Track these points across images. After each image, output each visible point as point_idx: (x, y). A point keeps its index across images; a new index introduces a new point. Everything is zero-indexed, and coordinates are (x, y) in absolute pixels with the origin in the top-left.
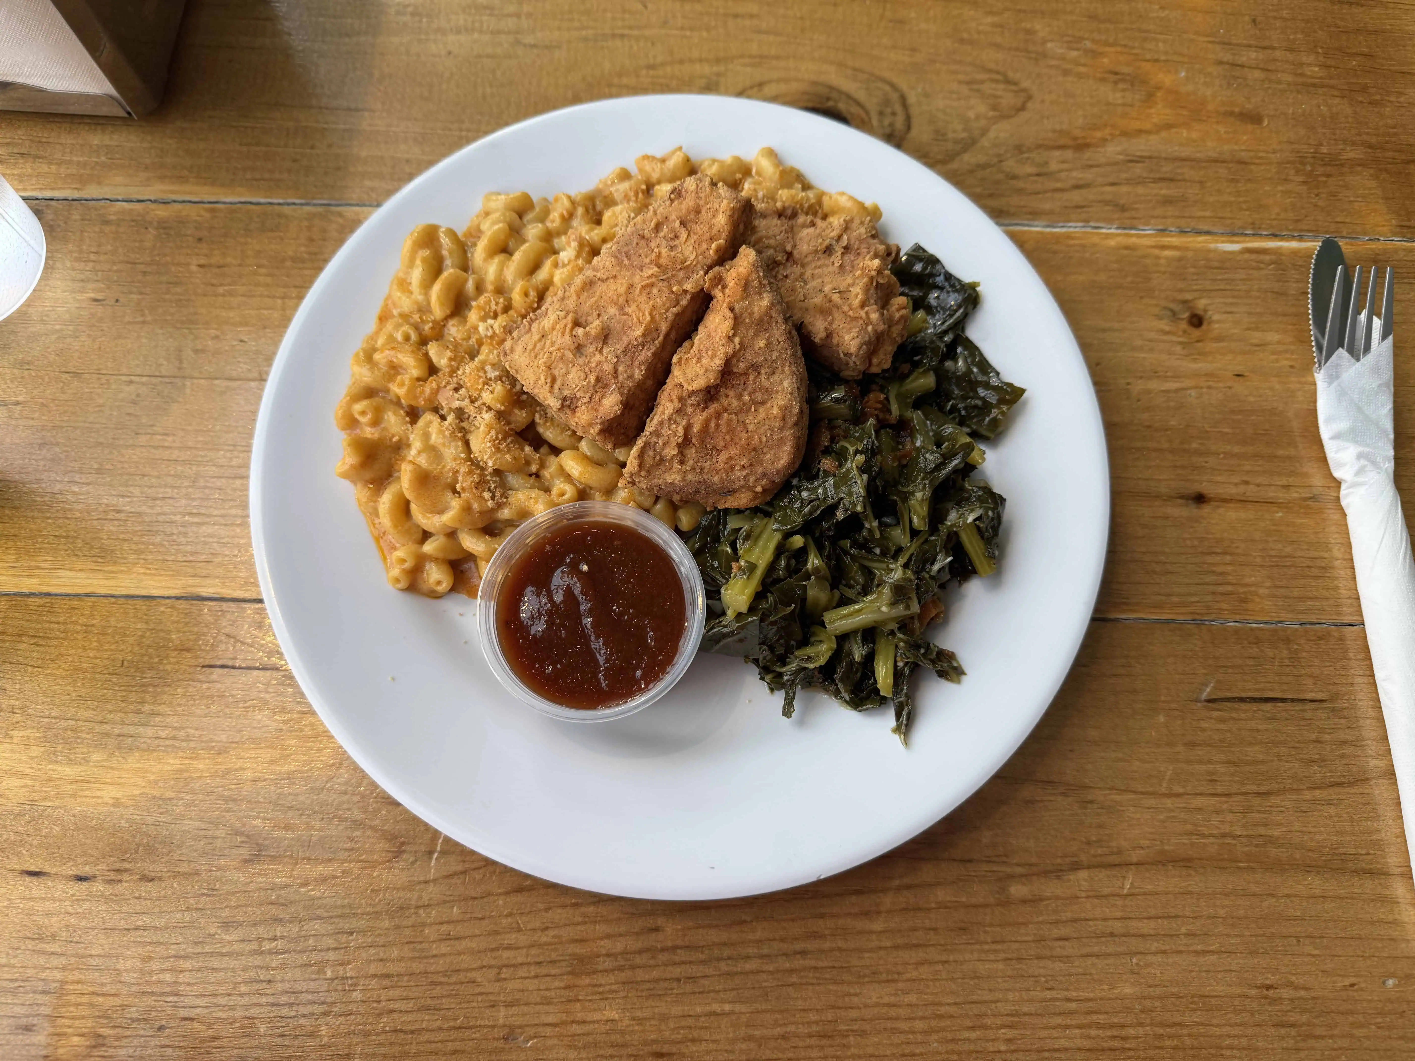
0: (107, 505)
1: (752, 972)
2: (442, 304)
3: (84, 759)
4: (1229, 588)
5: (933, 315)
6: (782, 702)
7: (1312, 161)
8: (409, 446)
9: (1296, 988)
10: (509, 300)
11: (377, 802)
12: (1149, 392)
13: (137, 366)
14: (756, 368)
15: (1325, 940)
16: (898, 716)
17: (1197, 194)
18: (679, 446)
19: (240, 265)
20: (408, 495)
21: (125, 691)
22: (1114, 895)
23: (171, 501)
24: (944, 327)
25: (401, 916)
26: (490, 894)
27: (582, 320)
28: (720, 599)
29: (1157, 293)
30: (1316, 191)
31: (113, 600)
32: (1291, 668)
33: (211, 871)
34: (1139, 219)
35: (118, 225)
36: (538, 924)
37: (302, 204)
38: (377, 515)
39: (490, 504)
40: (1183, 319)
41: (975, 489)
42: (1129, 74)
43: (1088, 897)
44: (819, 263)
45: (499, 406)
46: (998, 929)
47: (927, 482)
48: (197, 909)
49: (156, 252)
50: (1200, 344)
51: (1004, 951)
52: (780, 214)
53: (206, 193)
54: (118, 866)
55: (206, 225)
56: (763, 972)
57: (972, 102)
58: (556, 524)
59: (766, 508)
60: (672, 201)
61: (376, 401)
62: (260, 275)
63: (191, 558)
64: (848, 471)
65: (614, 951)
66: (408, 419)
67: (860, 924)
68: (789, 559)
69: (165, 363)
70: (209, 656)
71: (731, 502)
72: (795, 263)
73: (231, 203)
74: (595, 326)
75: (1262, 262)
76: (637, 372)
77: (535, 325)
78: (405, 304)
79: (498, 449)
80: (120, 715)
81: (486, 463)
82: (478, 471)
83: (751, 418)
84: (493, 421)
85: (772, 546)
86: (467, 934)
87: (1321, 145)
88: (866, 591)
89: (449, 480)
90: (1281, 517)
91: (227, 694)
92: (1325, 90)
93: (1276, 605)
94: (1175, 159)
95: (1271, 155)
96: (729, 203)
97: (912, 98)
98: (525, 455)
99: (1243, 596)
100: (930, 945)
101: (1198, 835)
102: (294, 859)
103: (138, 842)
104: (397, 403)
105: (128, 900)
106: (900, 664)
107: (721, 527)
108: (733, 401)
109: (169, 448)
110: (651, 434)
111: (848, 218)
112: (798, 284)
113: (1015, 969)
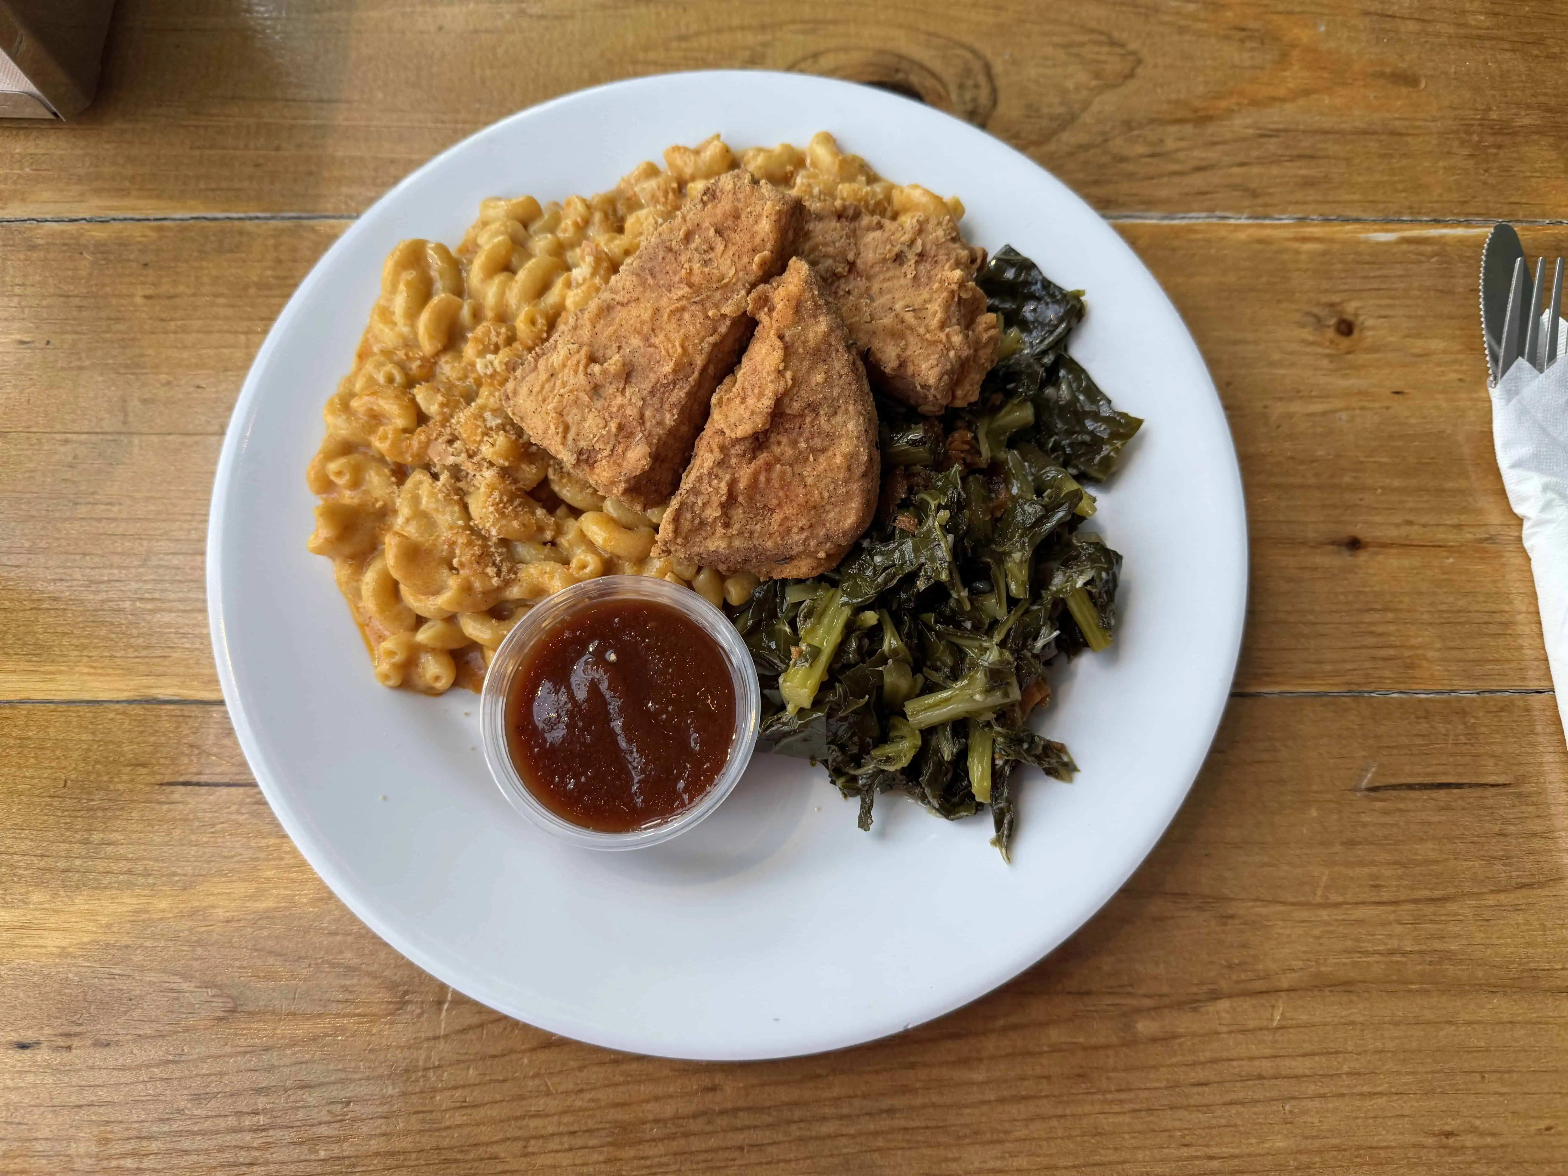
0: (42, 592)
1: (829, 1136)
2: (431, 337)
3: (23, 901)
4: (1392, 652)
5: (1030, 332)
6: (857, 811)
7: (1479, 129)
8: (395, 512)
9: (1482, 1134)
10: (513, 330)
12: (1290, 416)
13: (73, 421)
14: (813, 408)
15: (1515, 1075)
16: (999, 825)
17: (1343, 174)
18: (722, 506)
19: (194, 295)
20: (396, 575)
21: (70, 816)
22: (1261, 1029)
23: (117, 584)
24: (1043, 346)
25: (407, 1080)
26: (512, 1051)
27: (600, 354)
28: (778, 688)
29: (1297, 295)
30: (1485, 166)
31: (52, 706)
32: (1468, 747)
33: (178, 1032)
34: (1275, 205)
35: (48, 251)
36: (571, 1086)
37: (266, 218)
38: (360, 598)
39: (495, 581)
40: (1329, 326)
41: (1085, 546)
42: (1258, 30)
44: (888, 275)
45: (502, 461)
46: (1123, 1074)
47: (1026, 540)
48: (162, 1079)
50: (1350, 357)
51: (1131, 1101)
52: (840, 215)
53: (150, 208)
54: (67, 1029)
55: (153, 247)
56: (843, 1135)
57: (1071, 69)
58: (574, 605)
59: (832, 575)
60: (705, 204)
61: (355, 458)
62: (219, 306)
63: (144, 653)
64: (930, 531)
65: (663, 1116)
66: (393, 479)
67: (959, 1074)
68: (860, 640)
69: (108, 416)
70: (169, 771)
71: (789, 572)
72: (859, 275)
73: (182, 220)
74: (614, 362)
75: (1422, 254)
76: (668, 416)
77: (542, 362)
78: (388, 337)
79: (502, 514)
80: (63, 846)
81: (489, 531)
82: (480, 542)
83: (809, 469)
84: (496, 480)
85: (839, 624)
86: (486, 1100)
87: (1490, 109)
88: (955, 675)
89: (444, 554)
90: (1452, 563)
91: (191, 816)
92: (1493, 42)
93: (1448, 671)
94: (1316, 132)
95: (1428, 124)
96: (774, 205)
97: (998, 68)
98: (537, 520)
99: (1408, 661)
100: (1041, 1097)
101: (1360, 952)
102: (277, 1015)
103: (89, 999)
104: (381, 459)
105: (80, 1070)
106: (999, 762)
107: (778, 600)
108: (787, 449)
109: (114, 520)
110: (688, 492)
111: (922, 219)
112: (864, 301)
113: (1144, 1122)
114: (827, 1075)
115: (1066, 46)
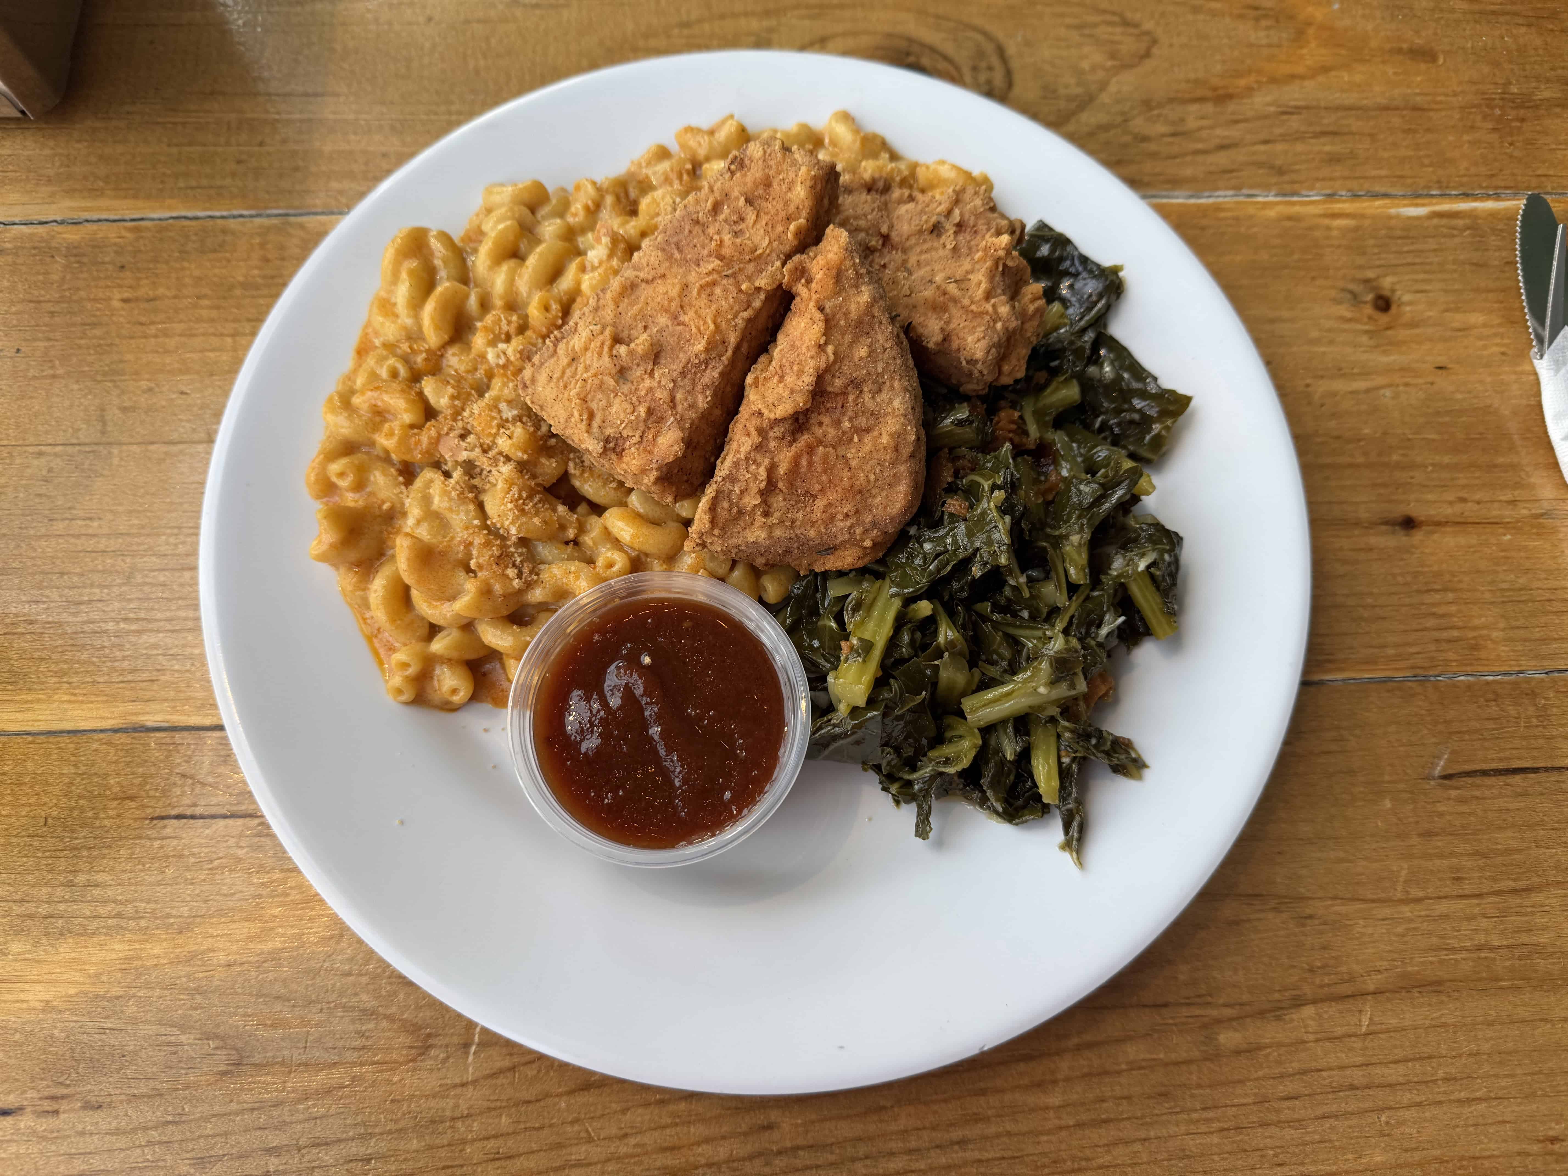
0: (17, 615)
2: (437, 328)
4: (1455, 633)
6: (913, 819)
7: (1501, 103)
8: (404, 514)
10: (525, 318)
11: (391, 984)
12: (1334, 394)
13: (48, 432)
14: (856, 384)
16: (1067, 827)
17: (1368, 149)
18: (761, 493)
19: (176, 297)
20: (408, 579)
21: (51, 857)
22: (1350, 1036)
23: (99, 605)
24: (1083, 324)
25: (433, 1133)
26: (547, 1095)
27: (624, 335)
28: (826, 689)
29: (1331, 272)
30: (1509, 139)
31: (30, 738)
32: (1540, 729)
33: (177, 1090)
34: (1301, 182)
35: (16, 255)
36: (614, 1131)
37: (251, 216)
38: (368, 607)
39: (516, 583)
40: (1365, 303)
41: (1145, 527)
42: (1271, 9)
43: (1317, 1040)
44: (926, 246)
45: (520, 454)
46: (1208, 1091)
47: (1085, 521)
48: (161, 1143)
49: (65, 286)
50: (1389, 332)
51: (1218, 1120)
52: (870, 188)
53: (126, 208)
54: (54, 1091)
55: (130, 248)
56: (912, 1171)
57: (1086, 50)
58: (606, 605)
59: (876, 567)
60: (733, 173)
61: (359, 458)
62: (202, 307)
63: (130, 677)
64: (984, 513)
65: (716, 1159)
66: (401, 479)
67: (1033, 1099)
68: (912, 632)
69: (84, 426)
70: (160, 804)
71: (832, 563)
72: (893, 247)
73: (160, 220)
74: (641, 342)
75: (1454, 228)
76: (700, 398)
77: (561, 346)
78: (390, 331)
79: (522, 511)
80: (45, 890)
81: (508, 531)
82: (498, 542)
83: (853, 451)
84: (514, 475)
85: (890, 617)
86: (521, 1150)
87: (1510, 83)
88: (1013, 669)
89: (460, 556)
90: (1510, 540)
91: (186, 853)
92: (1508, 17)
93: (1514, 651)
94: (1338, 108)
95: (1450, 99)
96: (809, 171)
97: (1011, 49)
98: (559, 517)
99: (1473, 642)
100: (1124, 1119)
101: (1446, 949)
102: (286, 1067)
103: (77, 1056)
104: (386, 458)
105: (69, 1136)
106: (1066, 760)
107: (819, 596)
108: (829, 430)
109: (94, 535)
110: (724, 479)
111: (957, 188)
112: (901, 275)
113: (1234, 1142)
114: (892, 1107)
115: (1079, 27)
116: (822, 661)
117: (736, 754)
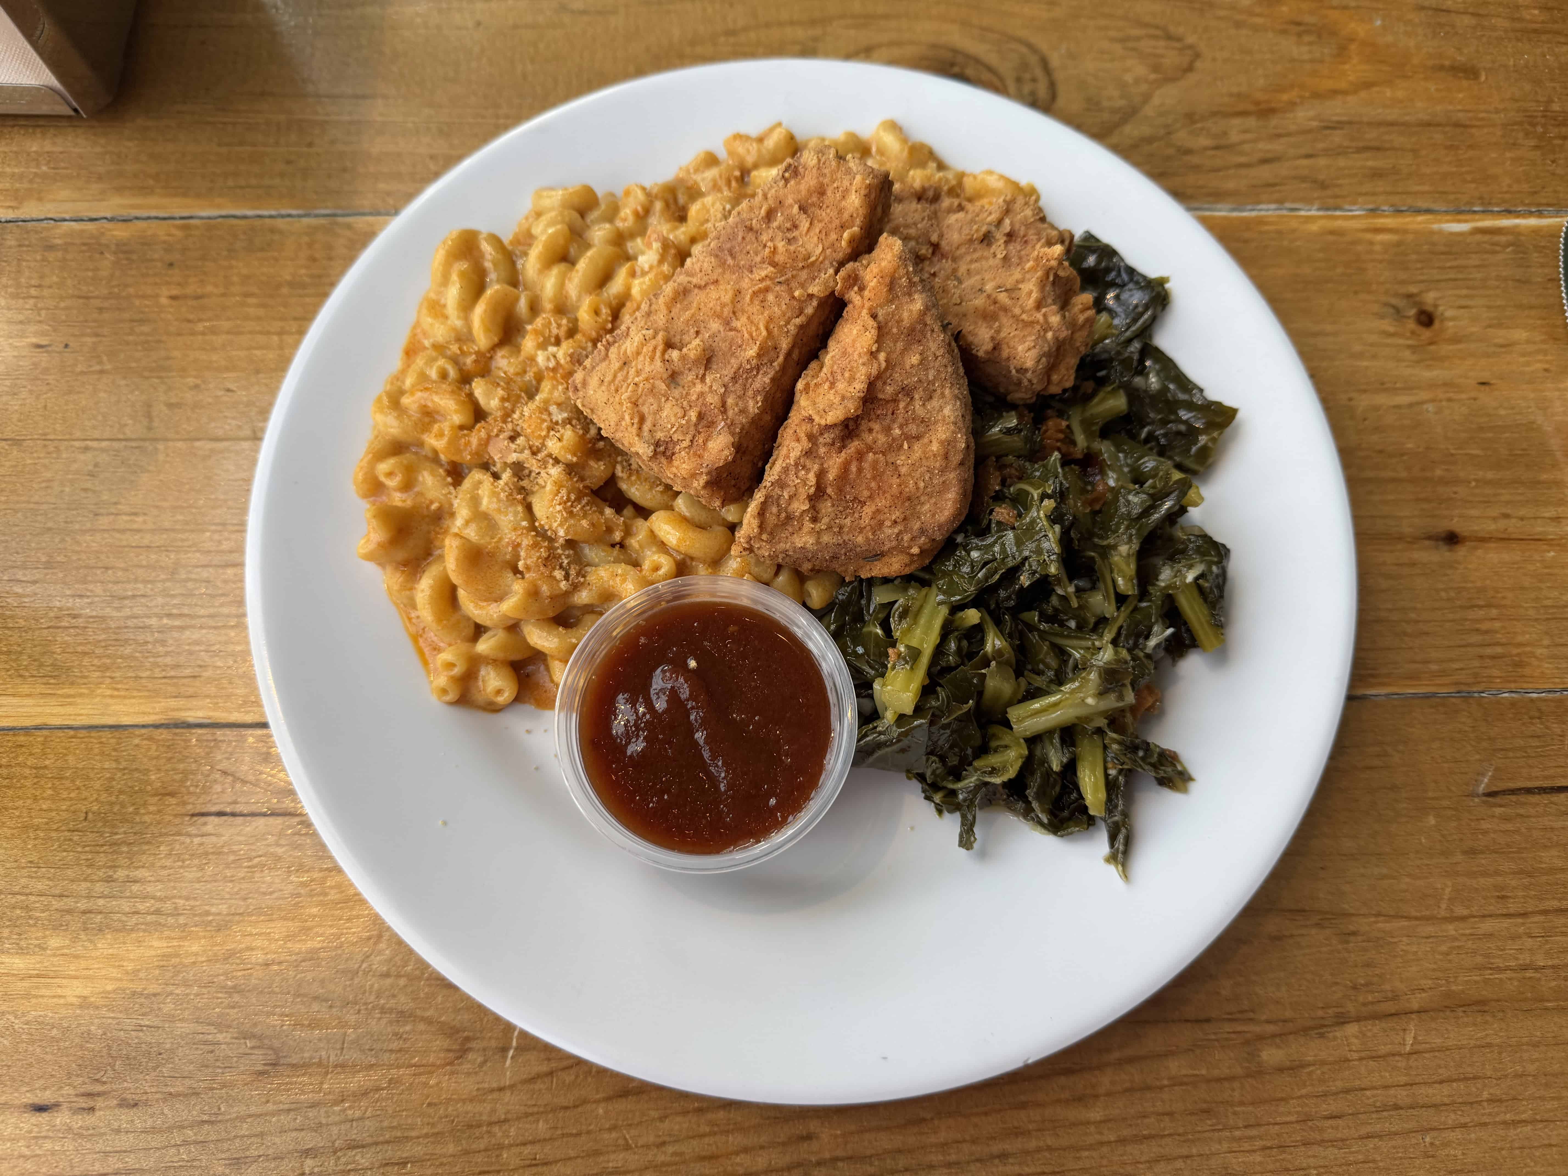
0: (60, 609)
2: (487, 330)
3: (39, 946)
4: (1499, 650)
6: (957, 829)
7: (1543, 121)
8: (452, 515)
10: (575, 321)
11: (430, 986)
12: (1377, 408)
13: (94, 427)
14: (907, 392)
16: (1113, 839)
17: (1411, 165)
18: (810, 498)
19: (224, 295)
20: (455, 579)
21: (91, 852)
22: (1393, 1055)
23: (143, 600)
24: (1128, 335)
25: (470, 1137)
27: (676, 340)
28: (871, 697)
29: (1374, 287)
30: (1552, 157)
31: (72, 733)
33: (213, 1089)
34: (1344, 197)
35: (66, 251)
36: (652, 1139)
37: (299, 216)
38: (414, 607)
39: (563, 585)
40: (1409, 317)
41: (1193, 538)
42: (1314, 25)
43: (1361, 1059)
44: (976, 255)
45: (569, 457)
46: (1251, 1108)
47: (1134, 532)
48: (196, 1142)
49: (114, 283)
50: (1432, 348)
51: (1261, 1138)
52: (920, 197)
53: (177, 207)
54: (90, 1088)
55: (178, 246)
57: (1129, 63)
58: (652, 608)
59: (922, 574)
60: (786, 179)
61: (407, 458)
62: (249, 306)
63: (172, 673)
64: (1033, 522)
66: (449, 479)
67: (1074, 1113)
68: (959, 640)
69: (130, 422)
70: (201, 800)
71: (878, 570)
72: (944, 256)
73: (209, 218)
74: (694, 347)
75: (1497, 244)
76: (751, 403)
77: (613, 350)
78: (439, 332)
79: (571, 513)
80: (84, 885)
81: (556, 533)
82: (546, 544)
83: (903, 458)
84: (563, 477)
85: (937, 624)
86: (558, 1156)
87: (1552, 101)
88: (1060, 680)
89: (508, 557)
90: (1553, 557)
91: (226, 850)
92: (1550, 36)
93: (1558, 668)
94: (1380, 124)
95: (1494, 116)
96: (864, 179)
97: (1055, 61)
98: (606, 519)
99: (1517, 659)
100: (1165, 1136)
101: (1491, 969)
102: (324, 1068)
103: (114, 1054)
104: (435, 459)
105: (105, 1134)
106: (1113, 772)
107: (863, 602)
108: (879, 436)
109: (138, 531)
110: (772, 484)
111: (1008, 198)
112: (952, 283)
113: (1277, 1161)
114: (932, 1119)
115: (1123, 40)
116: (867, 668)
117: (781, 760)
